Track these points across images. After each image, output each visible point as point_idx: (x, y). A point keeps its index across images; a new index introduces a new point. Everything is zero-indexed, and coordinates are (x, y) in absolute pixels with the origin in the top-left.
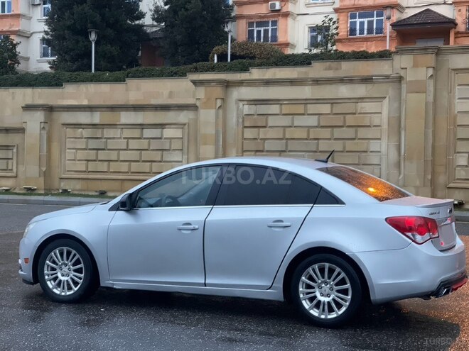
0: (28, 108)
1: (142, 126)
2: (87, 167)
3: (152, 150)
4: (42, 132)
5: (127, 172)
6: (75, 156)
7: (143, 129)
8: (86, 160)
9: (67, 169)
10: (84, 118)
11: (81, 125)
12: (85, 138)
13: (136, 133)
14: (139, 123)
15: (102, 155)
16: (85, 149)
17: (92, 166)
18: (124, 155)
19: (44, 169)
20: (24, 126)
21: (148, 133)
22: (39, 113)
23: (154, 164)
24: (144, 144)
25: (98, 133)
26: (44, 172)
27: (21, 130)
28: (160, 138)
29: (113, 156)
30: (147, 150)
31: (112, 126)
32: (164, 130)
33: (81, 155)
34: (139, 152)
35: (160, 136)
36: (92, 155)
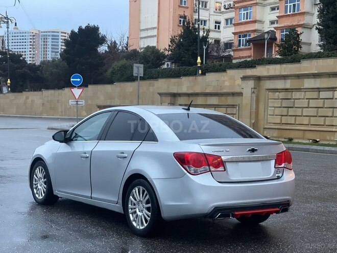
0: (244, 78)
1: (319, 90)
2: (281, 120)
3: (326, 108)
4: (253, 95)
5: (308, 125)
6: (274, 112)
7: (320, 91)
8: (280, 115)
9: (268, 122)
10: (280, 84)
11: (278, 89)
12: (281, 99)
13: (315, 95)
14: (317, 87)
15: (291, 112)
16: (280, 107)
17: (284, 120)
18: (306, 112)
19: (253, 121)
20: (242, 91)
21: (323, 95)
22: (251, 81)
23: (327, 118)
24: (320, 103)
25: (289, 95)
26: (254, 123)
27: (240, 94)
28: (332, 99)
29: (299, 112)
30: (322, 108)
31: (299, 90)
32: (335, 92)
33: (277, 111)
34: (317, 109)
35: (331, 97)
36: (284, 111)
